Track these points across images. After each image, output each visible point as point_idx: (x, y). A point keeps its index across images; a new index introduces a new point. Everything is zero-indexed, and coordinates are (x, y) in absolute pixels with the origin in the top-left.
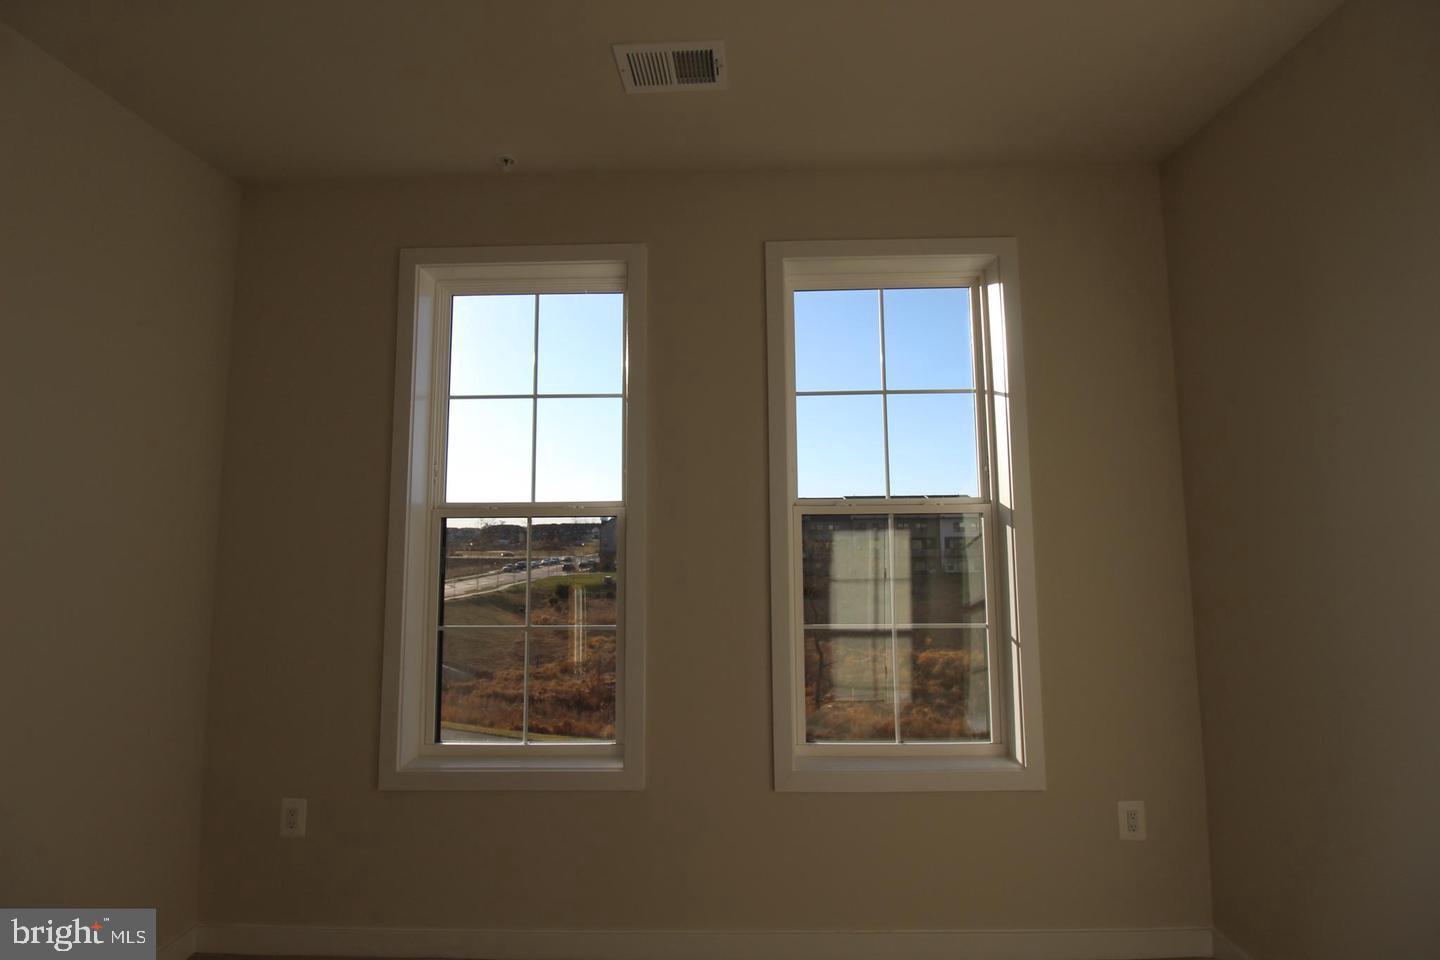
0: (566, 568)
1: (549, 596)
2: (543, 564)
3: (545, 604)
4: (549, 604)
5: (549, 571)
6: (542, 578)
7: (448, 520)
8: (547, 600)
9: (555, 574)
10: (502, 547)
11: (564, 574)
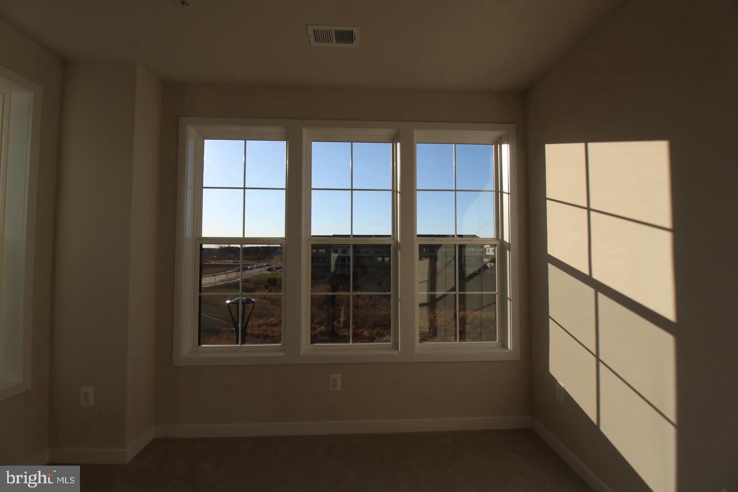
0: (269, 270)
1: (264, 284)
2: (256, 267)
3: (263, 288)
4: (264, 288)
5: (261, 271)
6: (258, 274)
7: (203, 245)
8: (263, 286)
9: (264, 272)
10: (231, 259)
11: (268, 272)
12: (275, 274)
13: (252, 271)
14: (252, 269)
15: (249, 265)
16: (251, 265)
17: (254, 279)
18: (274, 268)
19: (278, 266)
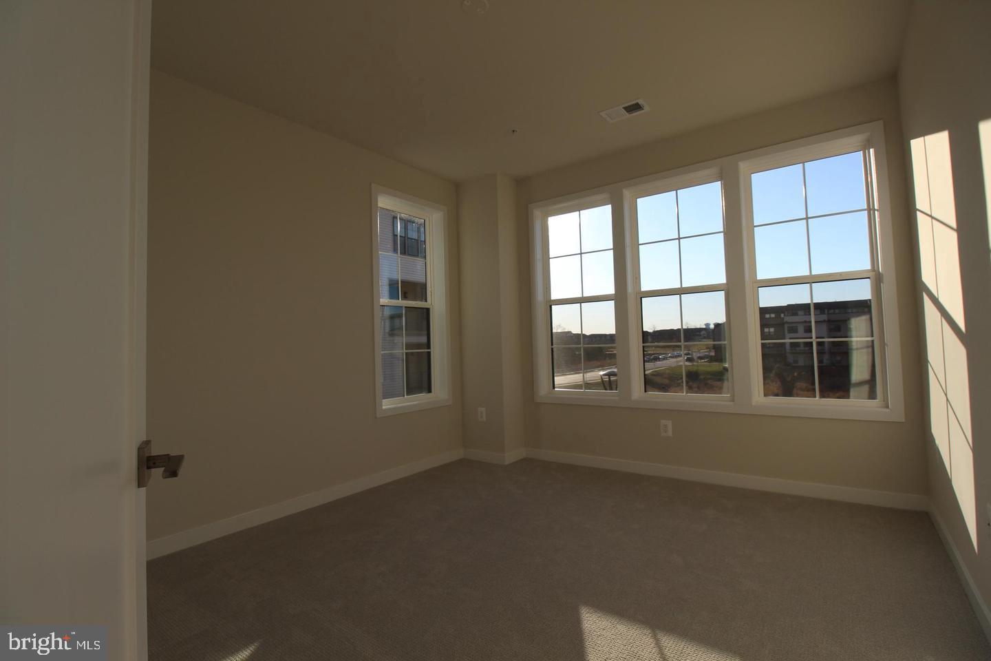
12: (698, 366)
13: (664, 362)
14: (665, 359)
15: (661, 354)
16: (664, 354)
17: (668, 371)
18: (695, 358)
19: (701, 355)
